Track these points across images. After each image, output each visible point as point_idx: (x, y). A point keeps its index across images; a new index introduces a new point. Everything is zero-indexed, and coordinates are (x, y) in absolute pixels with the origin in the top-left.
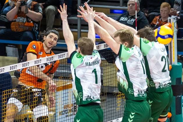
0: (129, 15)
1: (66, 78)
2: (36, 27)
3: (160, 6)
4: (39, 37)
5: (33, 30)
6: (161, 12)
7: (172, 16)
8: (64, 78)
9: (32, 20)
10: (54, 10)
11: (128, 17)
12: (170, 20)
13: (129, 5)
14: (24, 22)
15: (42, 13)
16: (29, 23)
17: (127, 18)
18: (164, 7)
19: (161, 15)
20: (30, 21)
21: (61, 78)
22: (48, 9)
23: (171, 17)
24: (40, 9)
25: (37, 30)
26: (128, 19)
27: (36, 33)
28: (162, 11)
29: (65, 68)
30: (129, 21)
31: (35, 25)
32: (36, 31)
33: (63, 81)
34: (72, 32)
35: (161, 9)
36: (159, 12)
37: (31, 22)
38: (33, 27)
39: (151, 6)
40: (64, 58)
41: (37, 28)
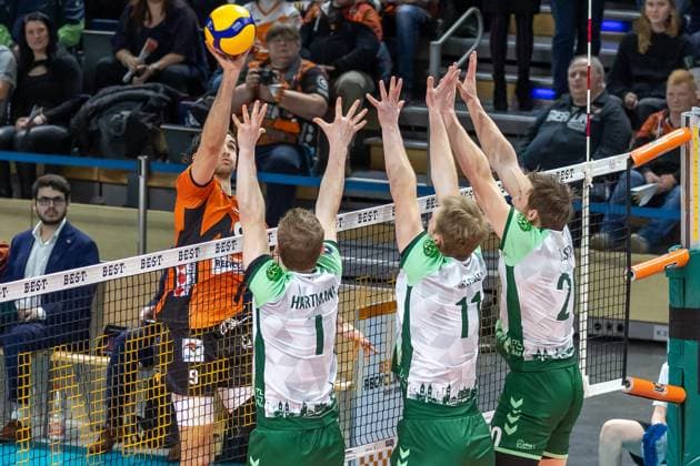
0: (572, 104)
1: (379, 281)
2: (307, 132)
3: (666, 79)
4: (315, 164)
5: (297, 140)
6: (668, 97)
7: (693, 108)
8: (374, 281)
9: (295, 116)
10: (362, 85)
11: (570, 110)
12: (688, 119)
13: (574, 75)
14: (273, 117)
15: (326, 94)
16: (287, 123)
17: (569, 113)
18: (678, 82)
19: (670, 107)
20: (290, 116)
21: (363, 280)
22: (343, 83)
23: (690, 110)
24: (323, 82)
25: (309, 144)
26: (571, 116)
27: (309, 151)
28: (671, 94)
29: (375, 252)
30: (573, 120)
31: (304, 128)
32: (306, 145)
33: (369, 288)
34: (407, 149)
35: (669, 90)
36: (664, 97)
37: (294, 120)
38: (300, 134)
39: (640, 79)
40: (373, 222)
41: (309, 138)
